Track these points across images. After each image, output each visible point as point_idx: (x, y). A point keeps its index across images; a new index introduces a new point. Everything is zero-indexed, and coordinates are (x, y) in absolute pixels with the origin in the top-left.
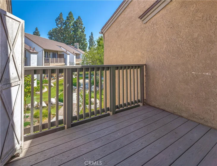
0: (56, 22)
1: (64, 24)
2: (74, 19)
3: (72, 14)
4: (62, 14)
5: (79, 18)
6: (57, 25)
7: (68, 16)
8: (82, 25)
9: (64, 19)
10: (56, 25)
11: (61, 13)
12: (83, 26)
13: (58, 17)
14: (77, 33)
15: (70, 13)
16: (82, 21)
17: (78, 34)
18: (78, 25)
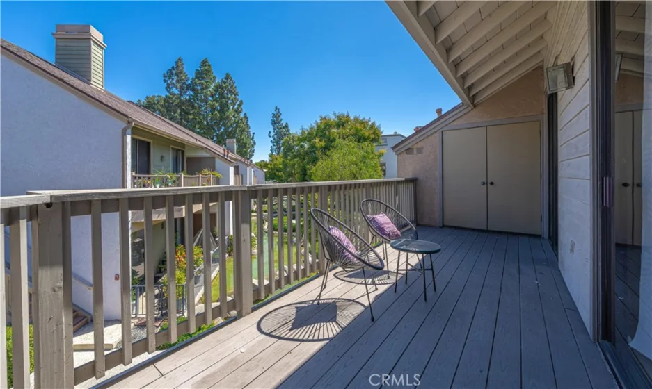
0: (165, 81)
1: (188, 87)
2: (215, 78)
3: (210, 66)
5: (228, 77)
6: (168, 88)
7: (199, 69)
8: (235, 95)
9: (188, 76)
11: (180, 60)
12: (239, 98)
13: (170, 69)
14: (227, 114)
15: (204, 63)
16: (235, 85)
17: (228, 117)
18: (225, 92)
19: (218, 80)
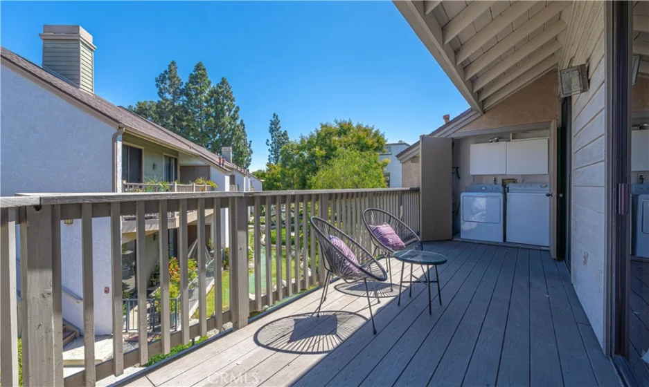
0: (157, 86)
1: (182, 92)
2: (209, 82)
3: (204, 70)
4: (177, 65)
5: (223, 82)
6: (161, 93)
7: (194, 73)
8: (231, 101)
9: (182, 81)
10: (159, 94)
11: (173, 63)
12: (236, 103)
13: (163, 73)
14: (223, 120)
15: (198, 67)
16: (232, 90)
17: (224, 124)
18: (220, 97)
19: (213, 85)
